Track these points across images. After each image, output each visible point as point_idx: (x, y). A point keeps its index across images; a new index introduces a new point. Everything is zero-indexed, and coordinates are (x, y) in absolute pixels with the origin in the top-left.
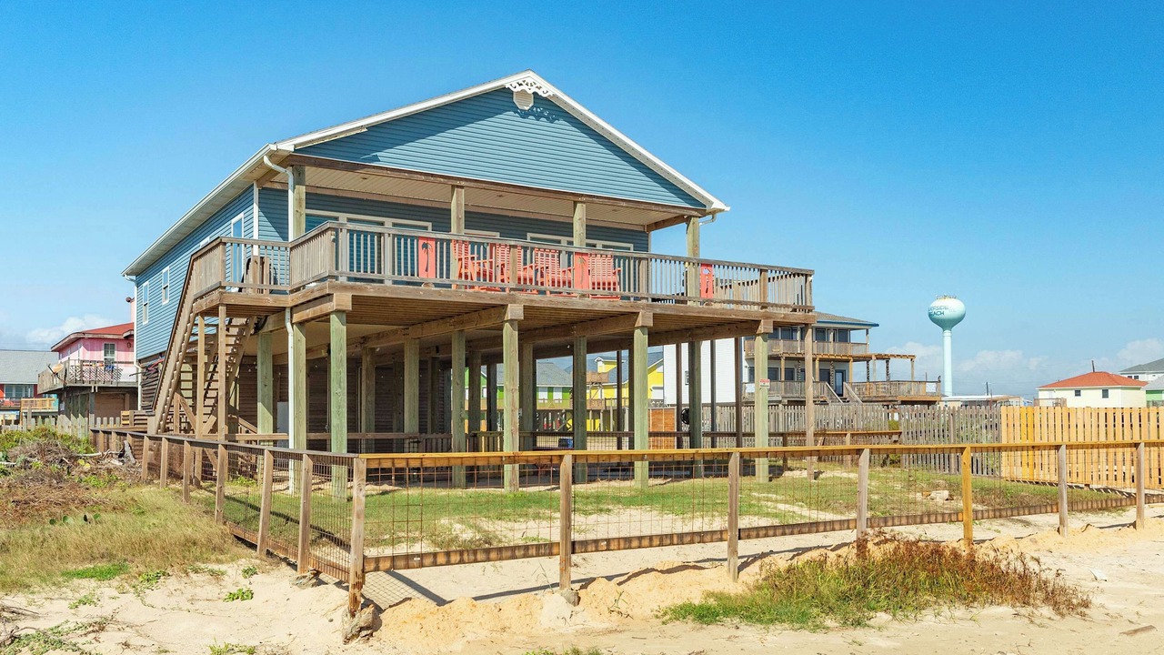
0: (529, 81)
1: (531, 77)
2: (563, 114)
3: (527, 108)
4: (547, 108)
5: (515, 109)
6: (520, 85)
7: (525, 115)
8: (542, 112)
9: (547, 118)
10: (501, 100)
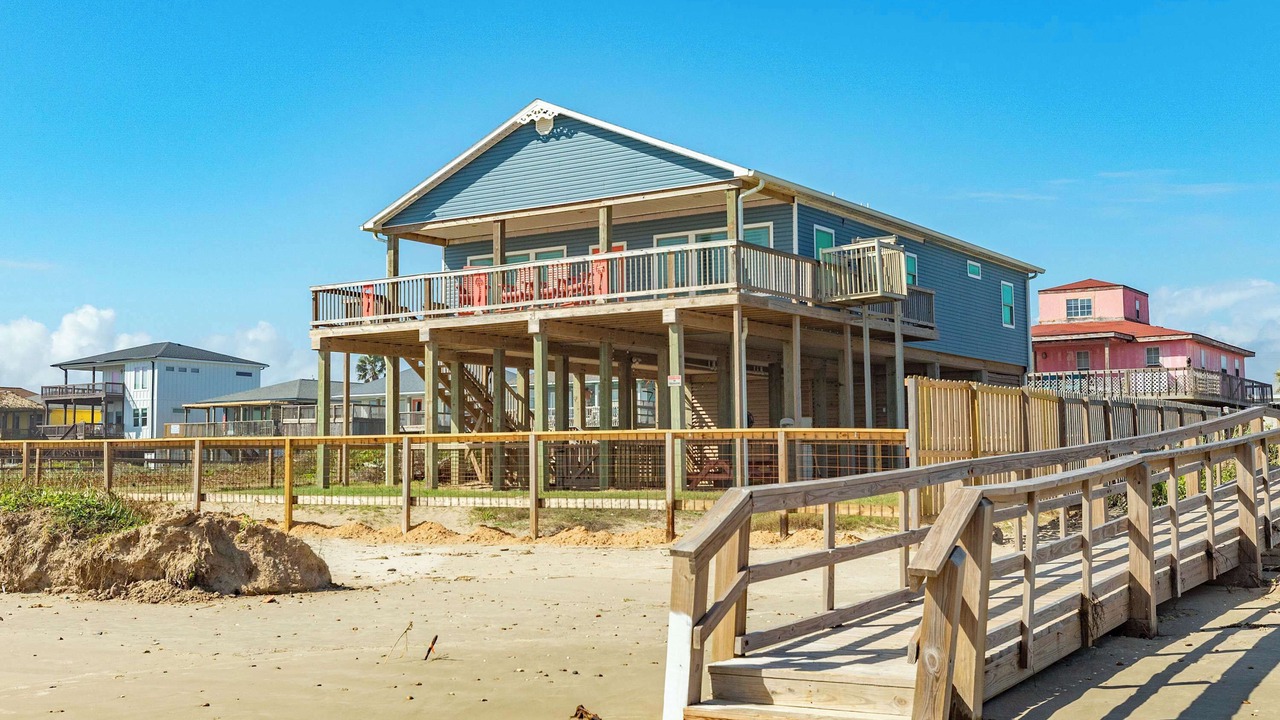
0: (537, 109)
1: (540, 105)
2: (581, 126)
3: (547, 133)
4: (565, 126)
5: (537, 137)
6: (529, 116)
7: (546, 139)
8: (562, 131)
9: (567, 135)
10: (524, 134)
